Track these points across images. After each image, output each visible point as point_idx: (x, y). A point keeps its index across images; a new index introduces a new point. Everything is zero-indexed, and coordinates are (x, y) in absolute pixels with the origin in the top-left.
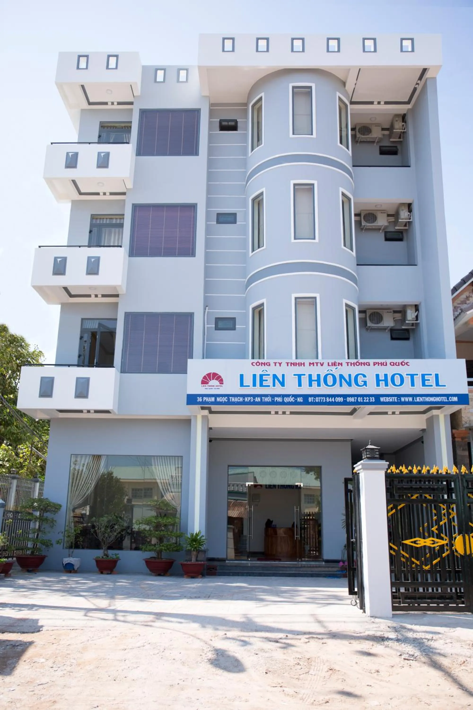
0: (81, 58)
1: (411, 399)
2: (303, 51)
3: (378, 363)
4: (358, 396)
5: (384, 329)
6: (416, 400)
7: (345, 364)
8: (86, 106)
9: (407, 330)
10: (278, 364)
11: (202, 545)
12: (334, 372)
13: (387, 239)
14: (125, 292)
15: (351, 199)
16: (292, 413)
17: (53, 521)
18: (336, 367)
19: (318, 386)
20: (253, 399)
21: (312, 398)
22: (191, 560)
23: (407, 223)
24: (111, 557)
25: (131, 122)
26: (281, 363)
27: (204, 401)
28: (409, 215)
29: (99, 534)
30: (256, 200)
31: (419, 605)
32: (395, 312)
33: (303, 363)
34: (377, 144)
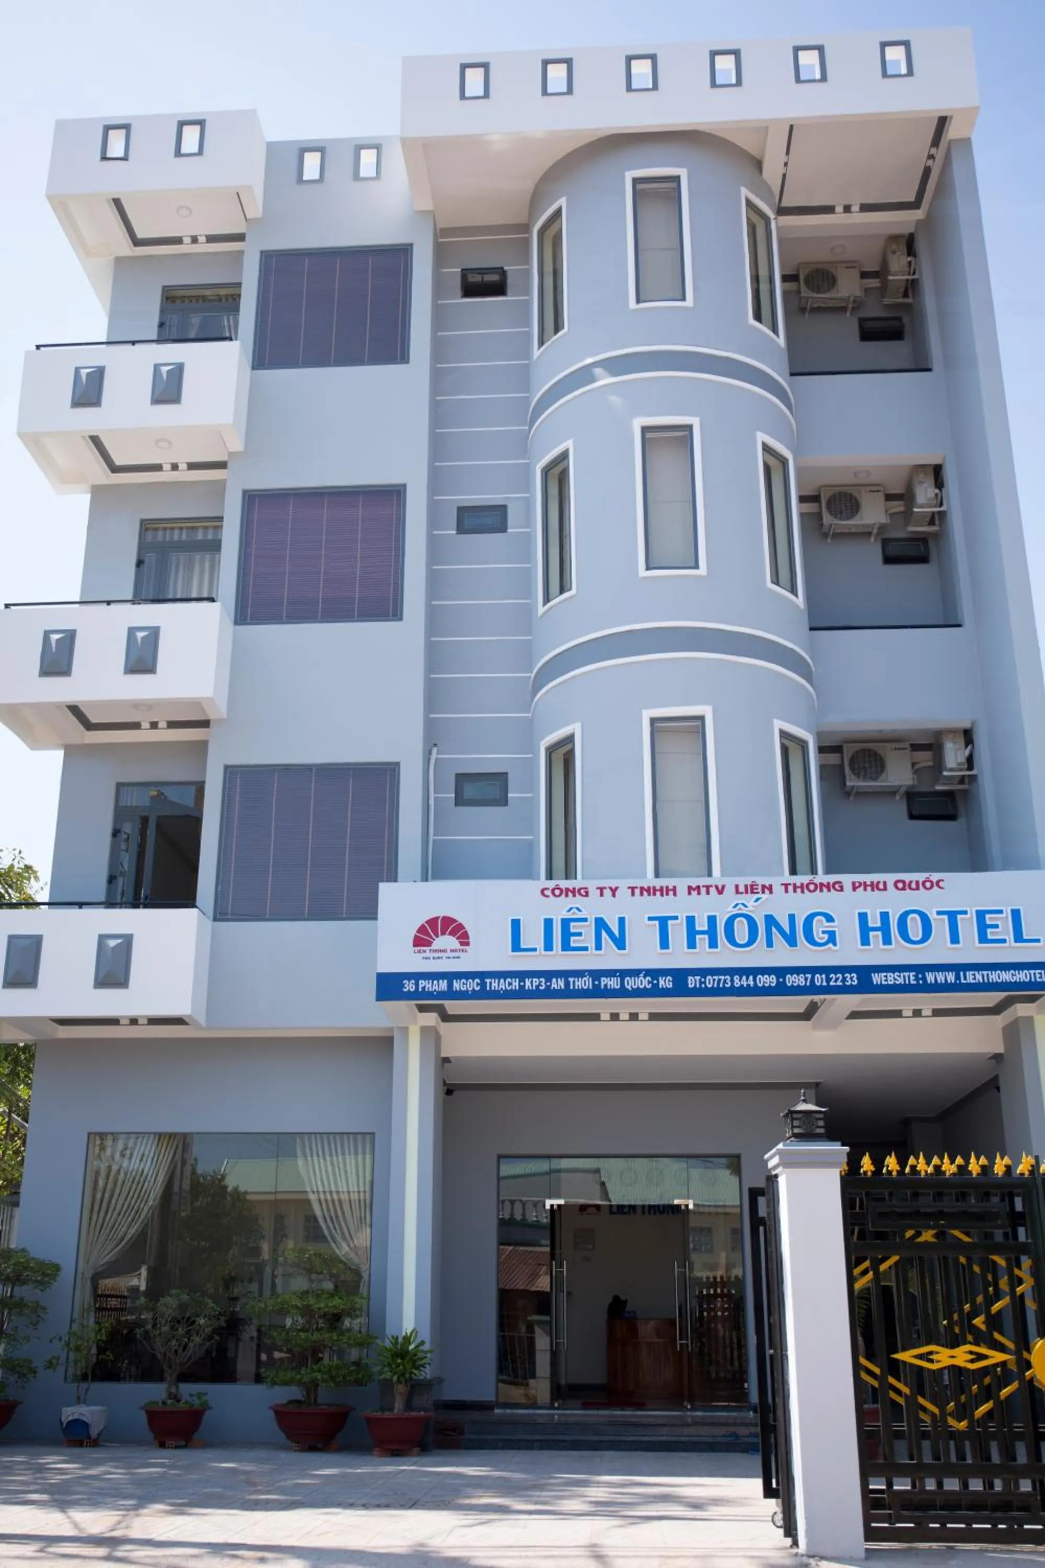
0: (111, 132)
1: (951, 977)
2: (655, 87)
3: (865, 883)
4: (814, 970)
5: (891, 793)
6: (965, 979)
7: (778, 889)
8: (126, 249)
9: (950, 794)
10: (607, 893)
11: (423, 1366)
12: (750, 908)
13: (888, 560)
14: (225, 716)
15: (787, 460)
16: (654, 1017)
17: (38, 1309)
18: (756, 896)
19: (710, 947)
20: (545, 983)
21: (698, 978)
22: (392, 1409)
23: (937, 517)
24: (186, 1402)
25: (239, 285)
26: (617, 888)
27: (420, 990)
28: (936, 495)
29: (157, 1340)
30: (551, 471)
31: (943, 1525)
32: (915, 747)
33: (671, 887)
34: (851, 314)
